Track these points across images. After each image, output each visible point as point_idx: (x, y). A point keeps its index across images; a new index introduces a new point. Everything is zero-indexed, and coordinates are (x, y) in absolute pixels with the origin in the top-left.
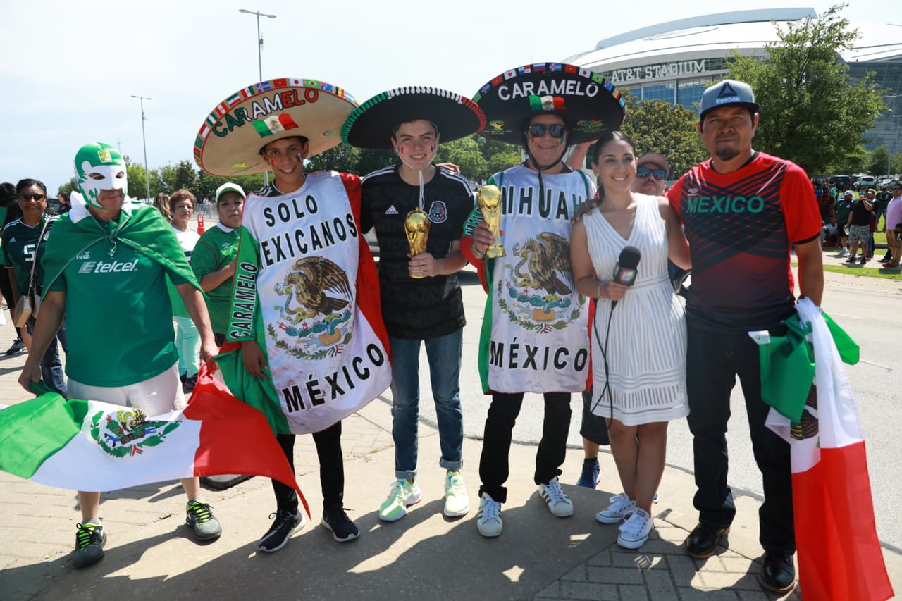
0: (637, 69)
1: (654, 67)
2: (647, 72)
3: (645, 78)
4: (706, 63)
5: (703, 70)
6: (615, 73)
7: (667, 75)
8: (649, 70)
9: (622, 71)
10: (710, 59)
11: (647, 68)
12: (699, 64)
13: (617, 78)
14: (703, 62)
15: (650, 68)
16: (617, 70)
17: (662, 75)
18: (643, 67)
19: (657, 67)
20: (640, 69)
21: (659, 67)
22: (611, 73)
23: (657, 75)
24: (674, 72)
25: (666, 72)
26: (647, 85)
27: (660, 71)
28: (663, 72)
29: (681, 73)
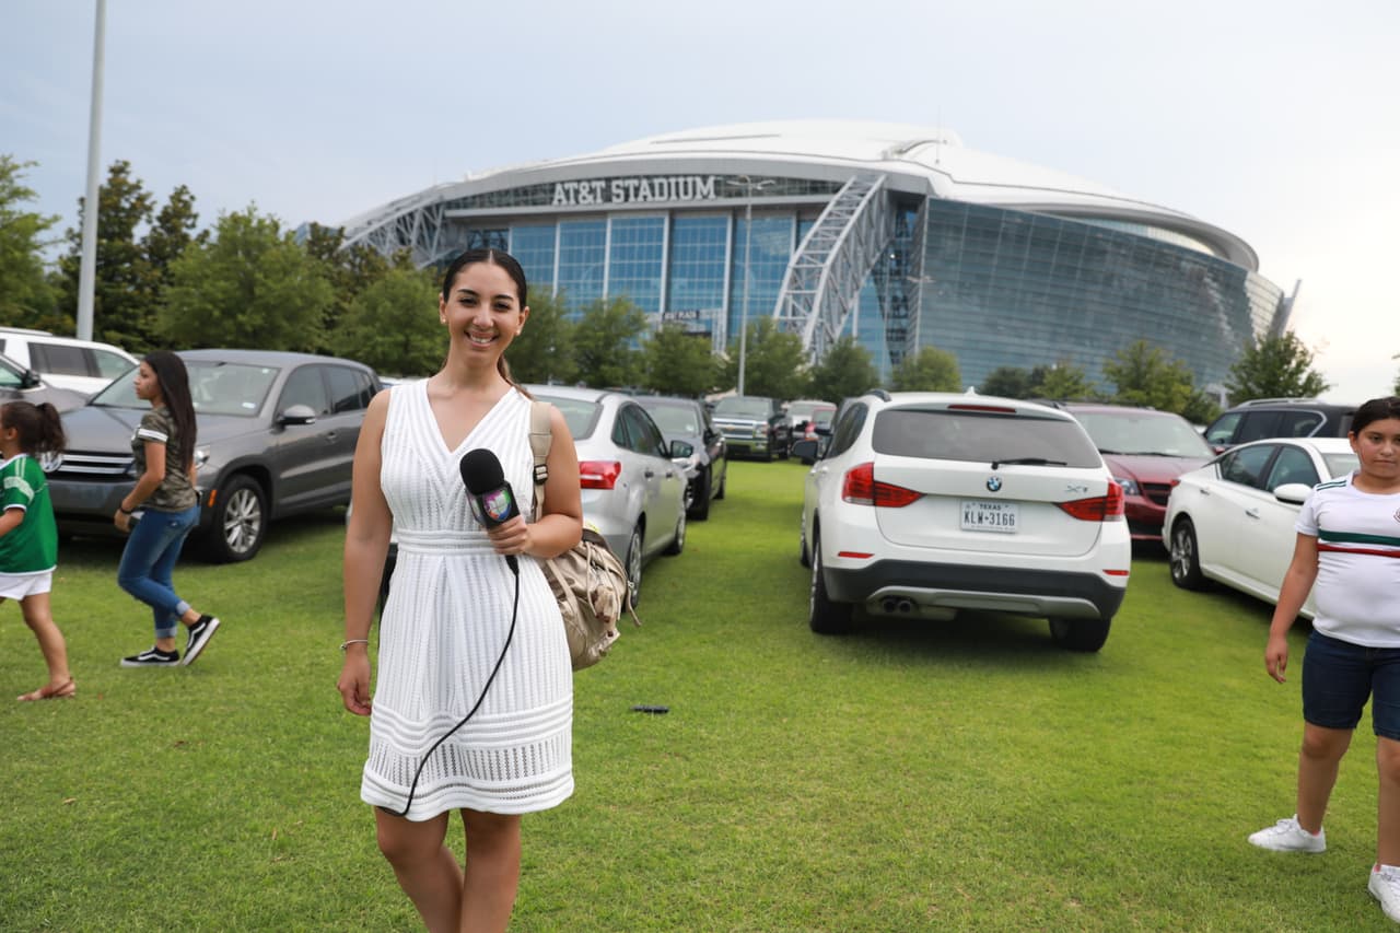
0: (598, 184)
1: (627, 182)
2: (615, 191)
3: (611, 201)
4: (716, 182)
5: (712, 196)
6: (559, 188)
7: (650, 198)
8: (618, 187)
9: (571, 185)
10: (724, 176)
11: (614, 183)
12: (705, 183)
13: (563, 197)
14: (711, 180)
15: (621, 183)
16: (563, 183)
17: (640, 199)
18: (608, 180)
19: (632, 183)
20: (603, 184)
21: (636, 182)
22: (552, 188)
23: (632, 198)
24: (661, 194)
25: (648, 193)
26: (617, 217)
27: (637, 190)
28: (642, 193)
29: (674, 197)
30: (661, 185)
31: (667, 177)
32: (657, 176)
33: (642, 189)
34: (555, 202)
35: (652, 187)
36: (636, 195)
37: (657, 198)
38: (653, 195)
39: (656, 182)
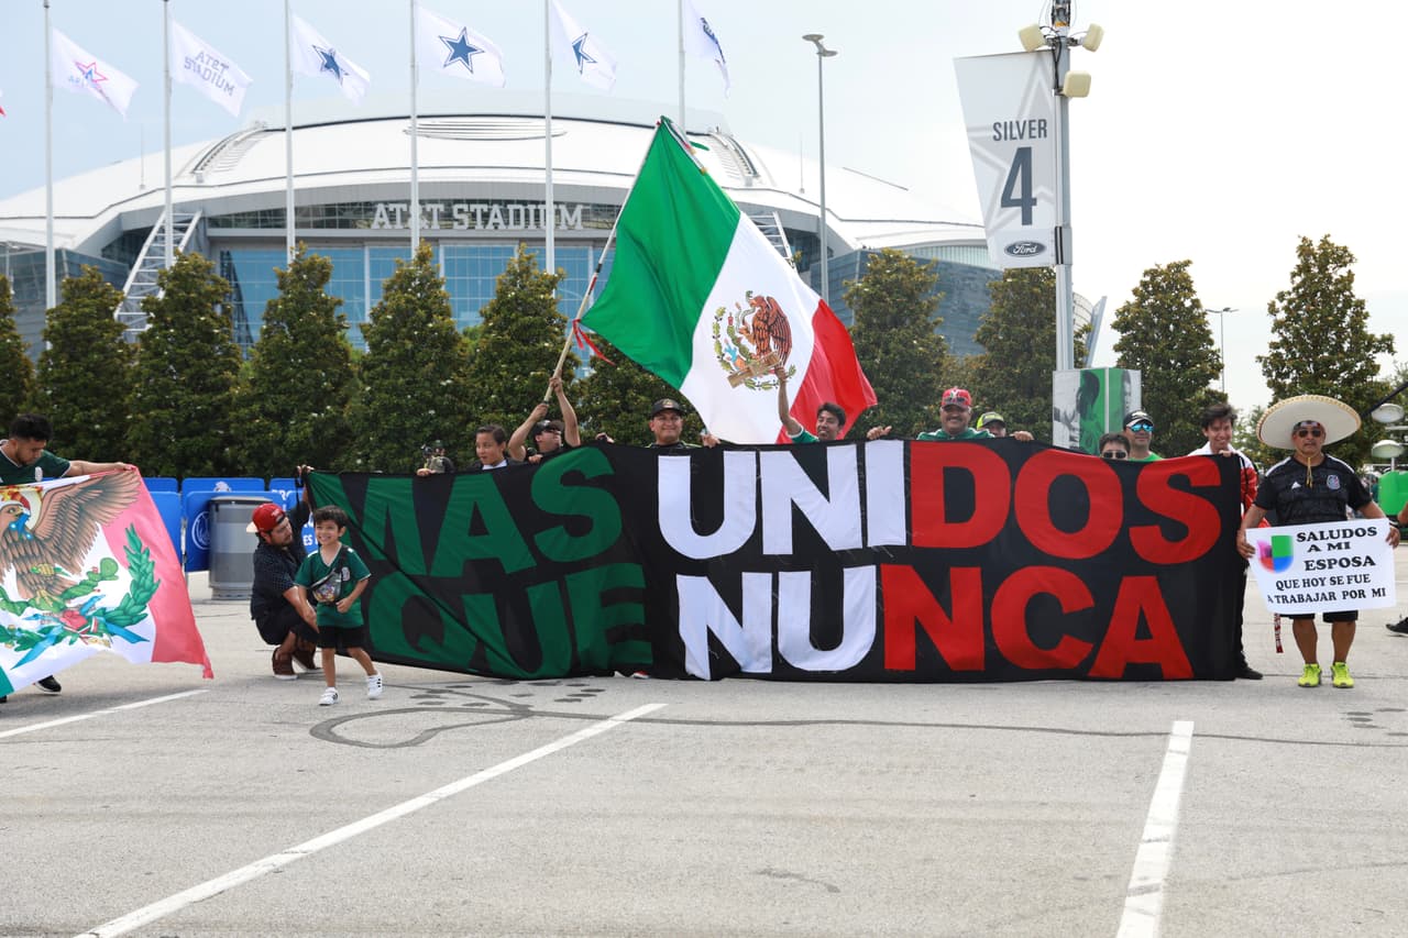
0: (435, 207)
1: (473, 207)
2: (456, 215)
3: (451, 227)
4: (584, 212)
5: (579, 226)
6: (381, 208)
7: (502, 226)
8: (461, 211)
9: (398, 206)
10: (594, 205)
11: (456, 207)
12: (571, 212)
13: (386, 219)
14: (579, 209)
15: (465, 207)
16: (386, 203)
17: (490, 226)
18: (449, 203)
19: (478, 208)
20: (442, 207)
21: (485, 207)
22: (369, 207)
23: (479, 225)
24: (517, 221)
25: (500, 220)
26: (451, 245)
27: (486, 216)
28: (492, 220)
29: (532, 226)
30: (517, 212)
31: (524, 203)
32: (511, 202)
33: (492, 215)
34: (375, 225)
35: (505, 213)
36: (485, 223)
37: (511, 226)
38: (507, 223)
39: (511, 207)
